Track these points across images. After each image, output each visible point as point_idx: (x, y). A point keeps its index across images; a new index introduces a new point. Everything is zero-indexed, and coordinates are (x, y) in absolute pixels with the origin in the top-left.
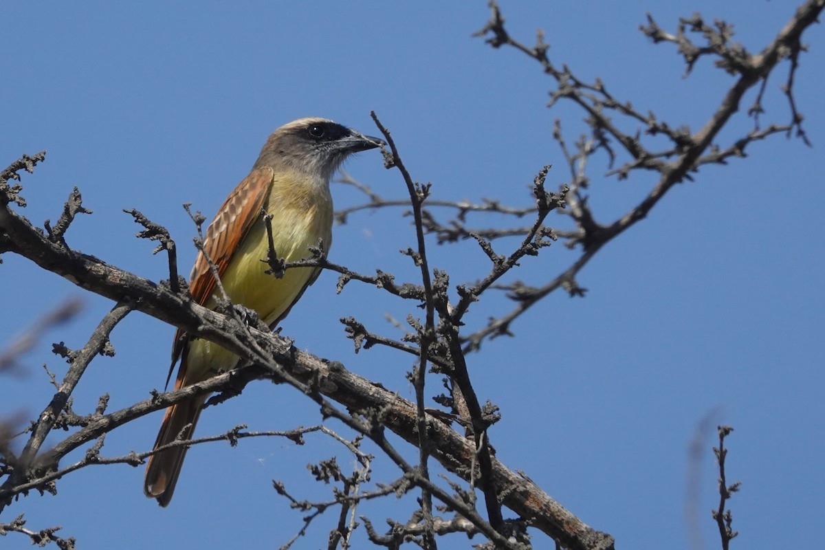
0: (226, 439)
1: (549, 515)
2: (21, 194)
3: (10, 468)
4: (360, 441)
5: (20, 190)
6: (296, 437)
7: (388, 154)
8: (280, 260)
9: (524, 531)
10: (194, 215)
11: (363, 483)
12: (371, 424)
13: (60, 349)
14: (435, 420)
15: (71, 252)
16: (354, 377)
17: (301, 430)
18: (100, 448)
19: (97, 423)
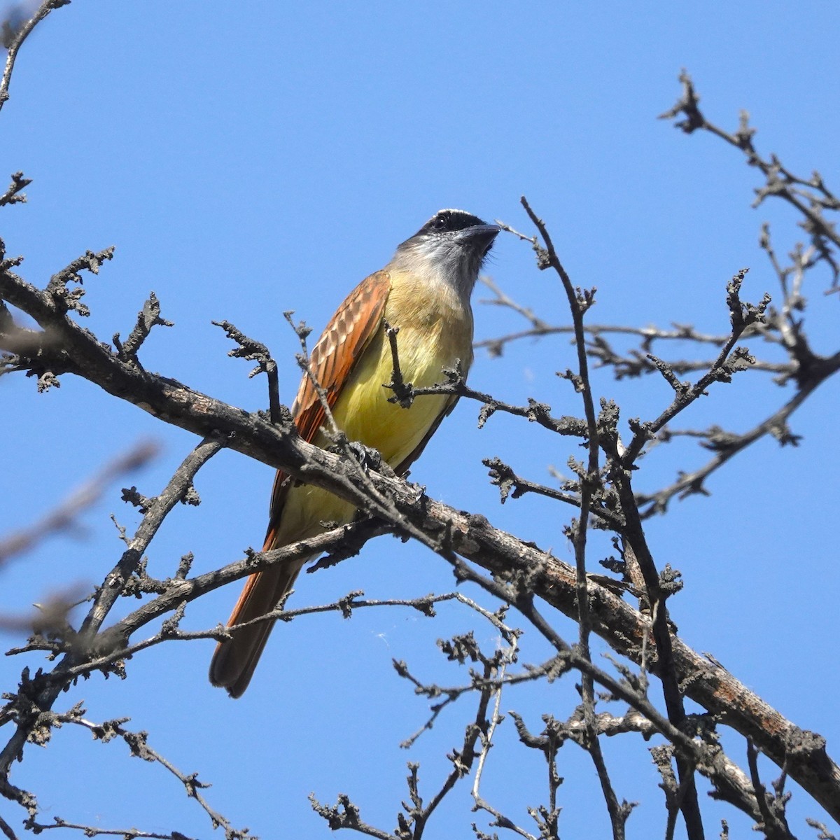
0: (338, 608)
1: (744, 709)
2: (83, 300)
3: (68, 645)
4: (504, 612)
5: (81, 295)
6: (425, 607)
7: (542, 251)
8: (407, 385)
9: (713, 729)
10: (297, 325)
11: (508, 665)
12: (518, 590)
13: (131, 496)
14: (602, 589)
15: (145, 374)
16: (501, 534)
17: (431, 598)
18: (179, 620)
19: (177, 589)
